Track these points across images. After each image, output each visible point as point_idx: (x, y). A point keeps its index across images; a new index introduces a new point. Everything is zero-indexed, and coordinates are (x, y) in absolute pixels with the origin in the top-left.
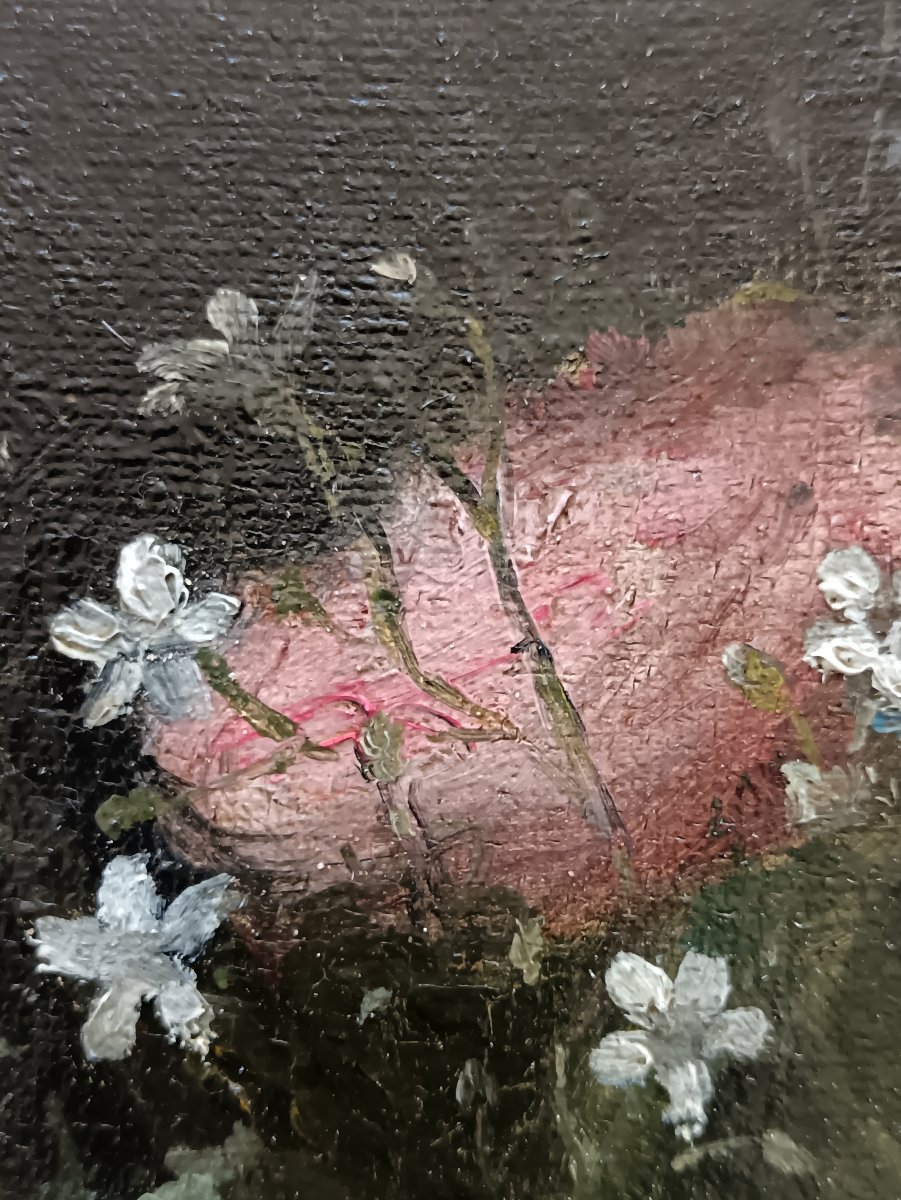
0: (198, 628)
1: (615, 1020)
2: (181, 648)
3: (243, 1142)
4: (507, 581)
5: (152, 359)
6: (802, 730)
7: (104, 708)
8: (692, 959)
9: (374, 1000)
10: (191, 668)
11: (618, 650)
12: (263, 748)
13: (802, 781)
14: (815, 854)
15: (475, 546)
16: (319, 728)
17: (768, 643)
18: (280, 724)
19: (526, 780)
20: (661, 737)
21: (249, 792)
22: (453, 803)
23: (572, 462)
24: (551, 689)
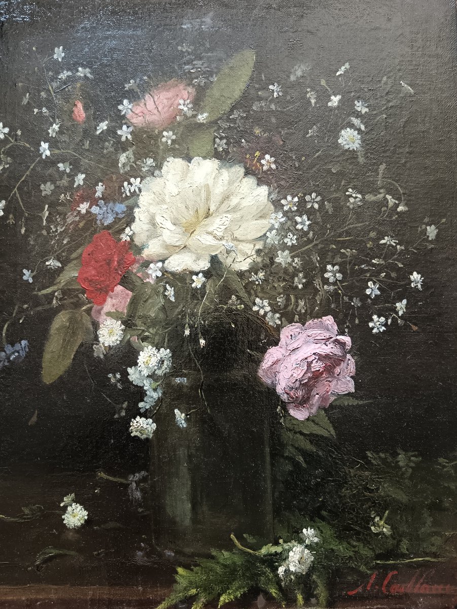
0: (130, 107)
1: (164, 136)
2: (128, 108)
3: (134, 147)
4: (154, 102)
5: (126, 85)
6: (178, 114)
7: (123, 113)
8: (170, 132)
9: (144, 136)
10: (129, 110)
11: (163, 108)
12: (135, 116)
13: (178, 118)
14: (179, 123)
15: (152, 100)
16: (140, 115)
17: (175, 107)
18: (137, 114)
19: (156, 118)
20: (167, 114)
21: (134, 119)
22: (150, 120)
23: (159, 93)
24: (158, 111)
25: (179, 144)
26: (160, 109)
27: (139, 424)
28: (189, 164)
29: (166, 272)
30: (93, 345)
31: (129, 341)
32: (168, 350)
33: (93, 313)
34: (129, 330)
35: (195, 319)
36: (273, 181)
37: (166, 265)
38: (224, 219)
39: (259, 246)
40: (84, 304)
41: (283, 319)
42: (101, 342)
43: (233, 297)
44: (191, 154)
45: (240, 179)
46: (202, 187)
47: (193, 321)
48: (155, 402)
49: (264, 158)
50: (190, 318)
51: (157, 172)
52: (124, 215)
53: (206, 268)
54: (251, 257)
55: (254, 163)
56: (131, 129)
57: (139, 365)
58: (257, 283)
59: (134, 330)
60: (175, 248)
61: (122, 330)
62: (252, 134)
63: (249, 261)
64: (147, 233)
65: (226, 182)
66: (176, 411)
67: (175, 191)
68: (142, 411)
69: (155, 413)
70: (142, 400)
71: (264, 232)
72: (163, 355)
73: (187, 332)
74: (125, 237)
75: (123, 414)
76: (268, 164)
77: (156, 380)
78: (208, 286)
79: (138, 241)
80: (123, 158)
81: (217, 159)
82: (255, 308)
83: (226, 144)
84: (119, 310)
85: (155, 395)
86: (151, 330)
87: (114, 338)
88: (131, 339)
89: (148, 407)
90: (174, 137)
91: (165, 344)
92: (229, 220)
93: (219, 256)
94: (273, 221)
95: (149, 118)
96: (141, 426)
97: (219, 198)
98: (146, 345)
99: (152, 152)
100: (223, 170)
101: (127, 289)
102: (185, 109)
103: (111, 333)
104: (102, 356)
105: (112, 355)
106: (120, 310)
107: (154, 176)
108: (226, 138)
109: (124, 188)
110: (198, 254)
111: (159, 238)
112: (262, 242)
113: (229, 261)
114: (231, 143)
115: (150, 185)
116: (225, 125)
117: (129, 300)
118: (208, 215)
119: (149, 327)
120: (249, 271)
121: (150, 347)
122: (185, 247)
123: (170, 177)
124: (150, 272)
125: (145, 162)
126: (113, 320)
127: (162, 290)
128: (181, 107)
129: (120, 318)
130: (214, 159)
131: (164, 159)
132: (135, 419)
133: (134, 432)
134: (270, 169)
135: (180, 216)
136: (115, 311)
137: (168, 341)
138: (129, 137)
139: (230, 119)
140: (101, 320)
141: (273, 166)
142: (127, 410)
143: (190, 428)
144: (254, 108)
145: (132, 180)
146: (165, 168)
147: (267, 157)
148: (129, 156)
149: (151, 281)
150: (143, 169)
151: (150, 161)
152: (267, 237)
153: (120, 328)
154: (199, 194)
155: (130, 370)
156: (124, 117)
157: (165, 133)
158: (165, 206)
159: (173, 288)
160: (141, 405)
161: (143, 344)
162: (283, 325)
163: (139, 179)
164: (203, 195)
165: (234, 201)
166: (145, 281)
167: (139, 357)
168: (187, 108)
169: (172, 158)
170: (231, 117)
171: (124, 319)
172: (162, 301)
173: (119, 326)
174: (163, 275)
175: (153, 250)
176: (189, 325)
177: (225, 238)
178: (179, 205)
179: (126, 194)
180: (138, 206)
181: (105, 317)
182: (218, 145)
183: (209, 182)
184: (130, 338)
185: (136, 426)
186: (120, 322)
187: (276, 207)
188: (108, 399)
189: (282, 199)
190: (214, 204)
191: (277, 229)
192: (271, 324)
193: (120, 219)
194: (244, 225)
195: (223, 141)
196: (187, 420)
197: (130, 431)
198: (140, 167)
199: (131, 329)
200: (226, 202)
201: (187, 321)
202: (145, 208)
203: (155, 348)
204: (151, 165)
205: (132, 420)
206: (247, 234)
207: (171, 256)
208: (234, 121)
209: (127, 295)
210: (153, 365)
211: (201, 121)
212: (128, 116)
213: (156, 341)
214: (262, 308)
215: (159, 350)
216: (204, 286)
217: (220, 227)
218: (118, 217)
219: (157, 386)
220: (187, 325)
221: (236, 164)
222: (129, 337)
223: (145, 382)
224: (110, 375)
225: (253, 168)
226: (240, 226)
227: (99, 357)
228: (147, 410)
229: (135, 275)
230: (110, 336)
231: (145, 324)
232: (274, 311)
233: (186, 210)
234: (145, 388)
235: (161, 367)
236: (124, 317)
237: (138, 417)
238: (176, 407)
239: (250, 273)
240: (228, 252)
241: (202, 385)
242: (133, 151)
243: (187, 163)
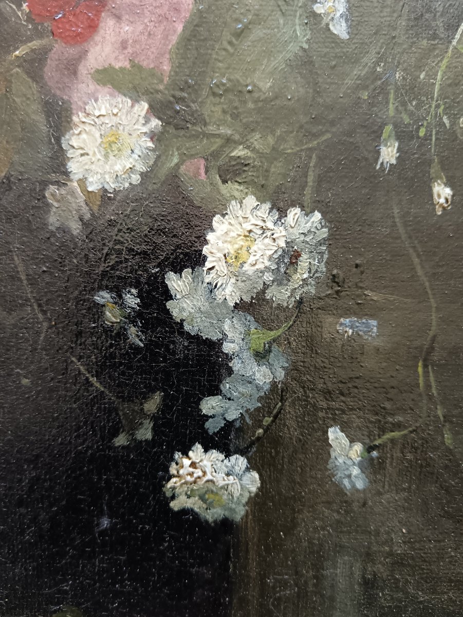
27: (198, 473)
30: (45, 184)
31: (174, 176)
32: (317, 216)
33: (50, 71)
34: (177, 137)
35: (418, 107)
40: (16, 39)
42: (75, 177)
47: (411, 114)
48: (260, 399)
50: (404, 104)
57: (208, 265)
59: (196, 136)
61: (152, 136)
66: (335, 435)
68: (212, 427)
69: (259, 439)
70: (215, 390)
72: (295, 233)
73: (389, 154)
75: (145, 433)
77: (265, 323)
84: (145, 64)
85: (262, 376)
86: (256, 139)
87: (121, 165)
88: (183, 169)
89: (232, 415)
91: (308, 191)
96: (209, 477)
98: (236, 194)
103: (111, 146)
104: (75, 228)
105: (111, 224)
106: (147, 64)
117: (180, 28)
119: (249, 129)
121: (251, 201)
126: (120, 98)
129: (147, 93)
132: (185, 454)
133: (183, 498)
136: (127, 64)
137: (320, 180)
140: (75, 98)
142: (160, 423)
143: (379, 494)
153: (146, 129)
155: (176, 283)
160: (210, 405)
161: (226, 189)
167: (210, 237)
171: (159, 96)
172: (302, 35)
173: (142, 121)
176: (396, 126)
181: (93, 87)
184: (178, 166)
185: (189, 478)
186: (146, 106)
188: (93, 380)
196: (372, 466)
197: (169, 494)
199: (182, 133)
201: (391, 112)
203: (267, 206)
205: (177, 455)
210: (260, 266)
213: (274, 181)
215: (283, 213)
219: (270, 343)
220: (389, 128)
222: (175, 160)
223: (227, 326)
224: (104, 297)
227: (64, 230)
228: (229, 425)
230: (106, 156)
231: (235, 116)
234: (228, 348)
235: (288, 276)
236: (161, 87)
237: (198, 448)
238: (335, 421)
241: (431, 349)
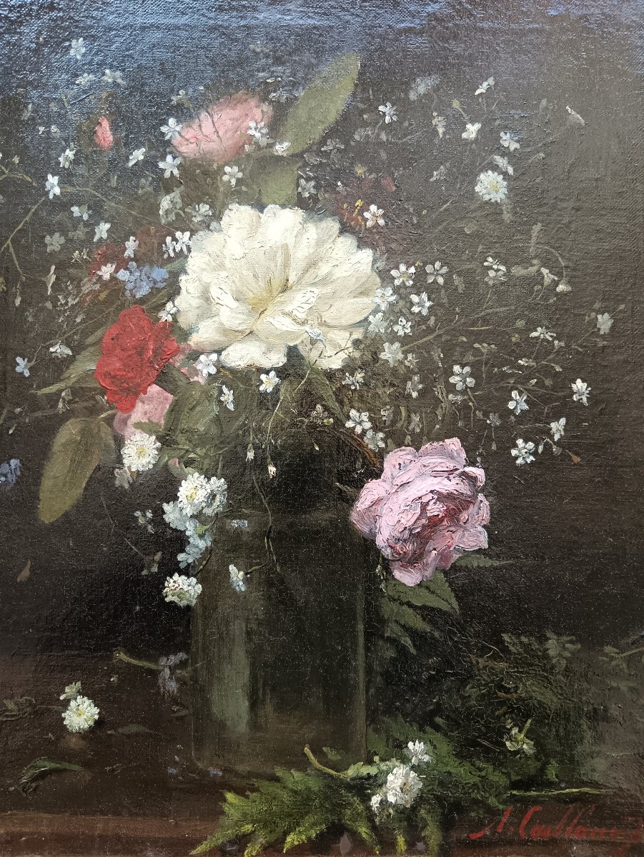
0: (178, 128)
1: (225, 174)
2: (176, 131)
3: (182, 187)
4: (213, 123)
5: (173, 98)
6: (247, 141)
7: (167, 138)
8: (234, 167)
9: (198, 171)
10: (177, 134)
11: (226, 132)
12: (185, 143)
13: (247, 147)
14: (248, 155)
15: (210, 120)
16: (192, 141)
17: (243, 131)
18: (187, 140)
19: (215, 147)
20: (231, 142)
21: (183, 148)
22: (207, 149)
23: (221, 110)
24: (218, 136)
25: (247, 186)
26: (220, 133)
27: (177, 585)
28: (261, 215)
29: (223, 367)
30: (114, 468)
31: (166, 465)
32: (223, 480)
33: (116, 423)
34: (167, 449)
35: (262, 437)
36: (381, 243)
37: (222, 357)
38: (309, 294)
39: (358, 334)
40: (103, 410)
41: (389, 441)
42: (126, 466)
43: (319, 406)
44: (264, 200)
45: (332, 239)
46: (278, 248)
47: (259, 440)
48: (201, 554)
49: (368, 210)
50: (256, 435)
51: (214, 225)
52: (165, 284)
53: (281, 364)
54: (346, 351)
55: (354, 215)
56: (178, 161)
57: (180, 500)
58: (353, 388)
59: (175, 449)
60: (237, 334)
61: (157, 449)
62: (353, 174)
63: (343, 355)
64: (198, 311)
65: (313, 242)
66: (232, 568)
67: (239, 253)
68: (182, 566)
69: (201, 570)
70: (183, 551)
71: (365, 315)
72: (214, 487)
73: (250, 455)
74: (165, 316)
75: (155, 569)
76: (374, 218)
77: (203, 523)
78: (282, 390)
79: (183, 322)
80: (165, 203)
81: (301, 209)
82: (349, 424)
83: (314, 187)
85: (202, 544)
86: (198, 450)
87: (145, 460)
88: (169, 462)
89: (190, 561)
90: (240, 175)
91: (219, 470)
92: (315, 296)
93: (300, 347)
94: (378, 300)
95: (205, 146)
96: (181, 587)
97: (302, 265)
98: (191, 472)
99: (209, 195)
100: (309, 225)
101: (165, 390)
102: (258, 135)
103: (141, 453)
104: (127, 486)
105: (141, 484)
106: (155, 421)
107: (209, 230)
108: (314, 178)
109: (166, 245)
110: (269, 343)
111: (214, 319)
112: (362, 330)
113: (313, 355)
114: (322, 186)
115: (204, 242)
116: (315, 160)
117: (168, 407)
118: (285, 288)
119: (195, 446)
120: (342, 370)
121: (196, 475)
122: (251, 332)
123: (232, 231)
124: (199, 367)
125: (197, 209)
126: (145, 434)
127: (216, 393)
128: (252, 132)
129: (155, 432)
130: (296, 208)
131: (225, 206)
132: (171, 577)
133: (170, 596)
134: (376, 226)
135: (245, 288)
136: (147, 421)
137: (223, 467)
138: (176, 172)
139: (322, 152)
140: (126, 434)
141: (381, 222)
142: (161, 564)
143: (251, 593)
144: (357, 137)
145: (178, 234)
146: (225, 219)
147: (373, 208)
148: (175, 201)
149: (201, 379)
150: (194, 219)
151: (204, 208)
152: (370, 323)
153: (155, 446)
154: (274, 258)
155: (166, 507)
156: (169, 143)
157: (227, 169)
158: (224, 274)
159: (232, 392)
160: (181, 557)
161: (186, 470)
162: (388, 449)
163: (188, 234)
164: (280, 260)
165: (324, 269)
166: (192, 380)
167: (180, 489)
168: (259, 134)
169: (237, 205)
170: (322, 149)
171: (160, 433)
172: (216, 409)
173: (153, 443)
174: (218, 372)
175: (205, 336)
176: (253, 444)
177: (309, 322)
178: (245, 272)
179: (169, 255)
180: (186, 273)
181: (133, 429)
182: (304, 189)
183: (288, 242)
184: (167, 461)
185: (173, 588)
186: (154, 437)
187: (383, 280)
188: (133, 547)
189: (392, 269)
190: (295, 273)
191: (384, 312)
192: (371, 446)
193: (159, 290)
194: (337, 304)
195: (310, 183)
196: (246, 581)
197: (164, 595)
198: (190, 217)
199: (169, 448)
200: (312, 271)
201: (251, 439)
202: (195, 275)
203: (203, 476)
204: (205, 214)
205: (168, 578)
206: (340, 318)
207: (230, 345)
208: (326, 154)
209: (166, 399)
210: (201, 500)
211: (280, 153)
212: (174, 142)
213: (206, 467)
214: (360, 423)
215: (209, 479)
216: (277, 389)
217: (302, 305)
218: (156, 286)
219: (205, 531)
220: (250, 445)
221: (328, 217)
222: (166, 459)
223: (187, 524)
224: (138, 514)
225: (353, 223)
226: (331, 305)
227: (122, 487)
228: (189, 564)
229: (178, 370)
230: (139, 457)
231: (190, 442)
232: (376, 428)
233: (254, 280)
234: (188, 533)
235: (211, 504)
236: (161, 430)
237: (176, 575)
238: (231, 562)
239: (344, 374)
240: (313, 342)
241: (270, 532)
242: (180, 193)
243: (258, 213)
